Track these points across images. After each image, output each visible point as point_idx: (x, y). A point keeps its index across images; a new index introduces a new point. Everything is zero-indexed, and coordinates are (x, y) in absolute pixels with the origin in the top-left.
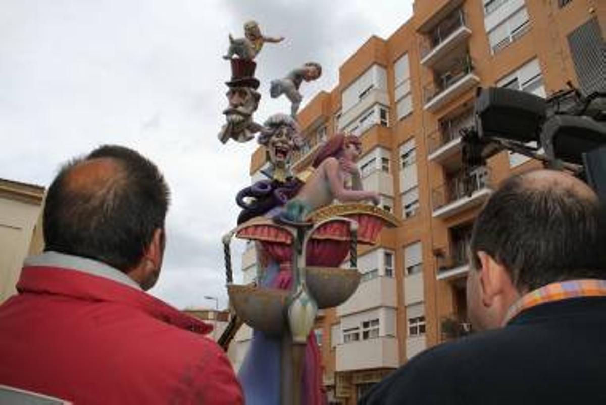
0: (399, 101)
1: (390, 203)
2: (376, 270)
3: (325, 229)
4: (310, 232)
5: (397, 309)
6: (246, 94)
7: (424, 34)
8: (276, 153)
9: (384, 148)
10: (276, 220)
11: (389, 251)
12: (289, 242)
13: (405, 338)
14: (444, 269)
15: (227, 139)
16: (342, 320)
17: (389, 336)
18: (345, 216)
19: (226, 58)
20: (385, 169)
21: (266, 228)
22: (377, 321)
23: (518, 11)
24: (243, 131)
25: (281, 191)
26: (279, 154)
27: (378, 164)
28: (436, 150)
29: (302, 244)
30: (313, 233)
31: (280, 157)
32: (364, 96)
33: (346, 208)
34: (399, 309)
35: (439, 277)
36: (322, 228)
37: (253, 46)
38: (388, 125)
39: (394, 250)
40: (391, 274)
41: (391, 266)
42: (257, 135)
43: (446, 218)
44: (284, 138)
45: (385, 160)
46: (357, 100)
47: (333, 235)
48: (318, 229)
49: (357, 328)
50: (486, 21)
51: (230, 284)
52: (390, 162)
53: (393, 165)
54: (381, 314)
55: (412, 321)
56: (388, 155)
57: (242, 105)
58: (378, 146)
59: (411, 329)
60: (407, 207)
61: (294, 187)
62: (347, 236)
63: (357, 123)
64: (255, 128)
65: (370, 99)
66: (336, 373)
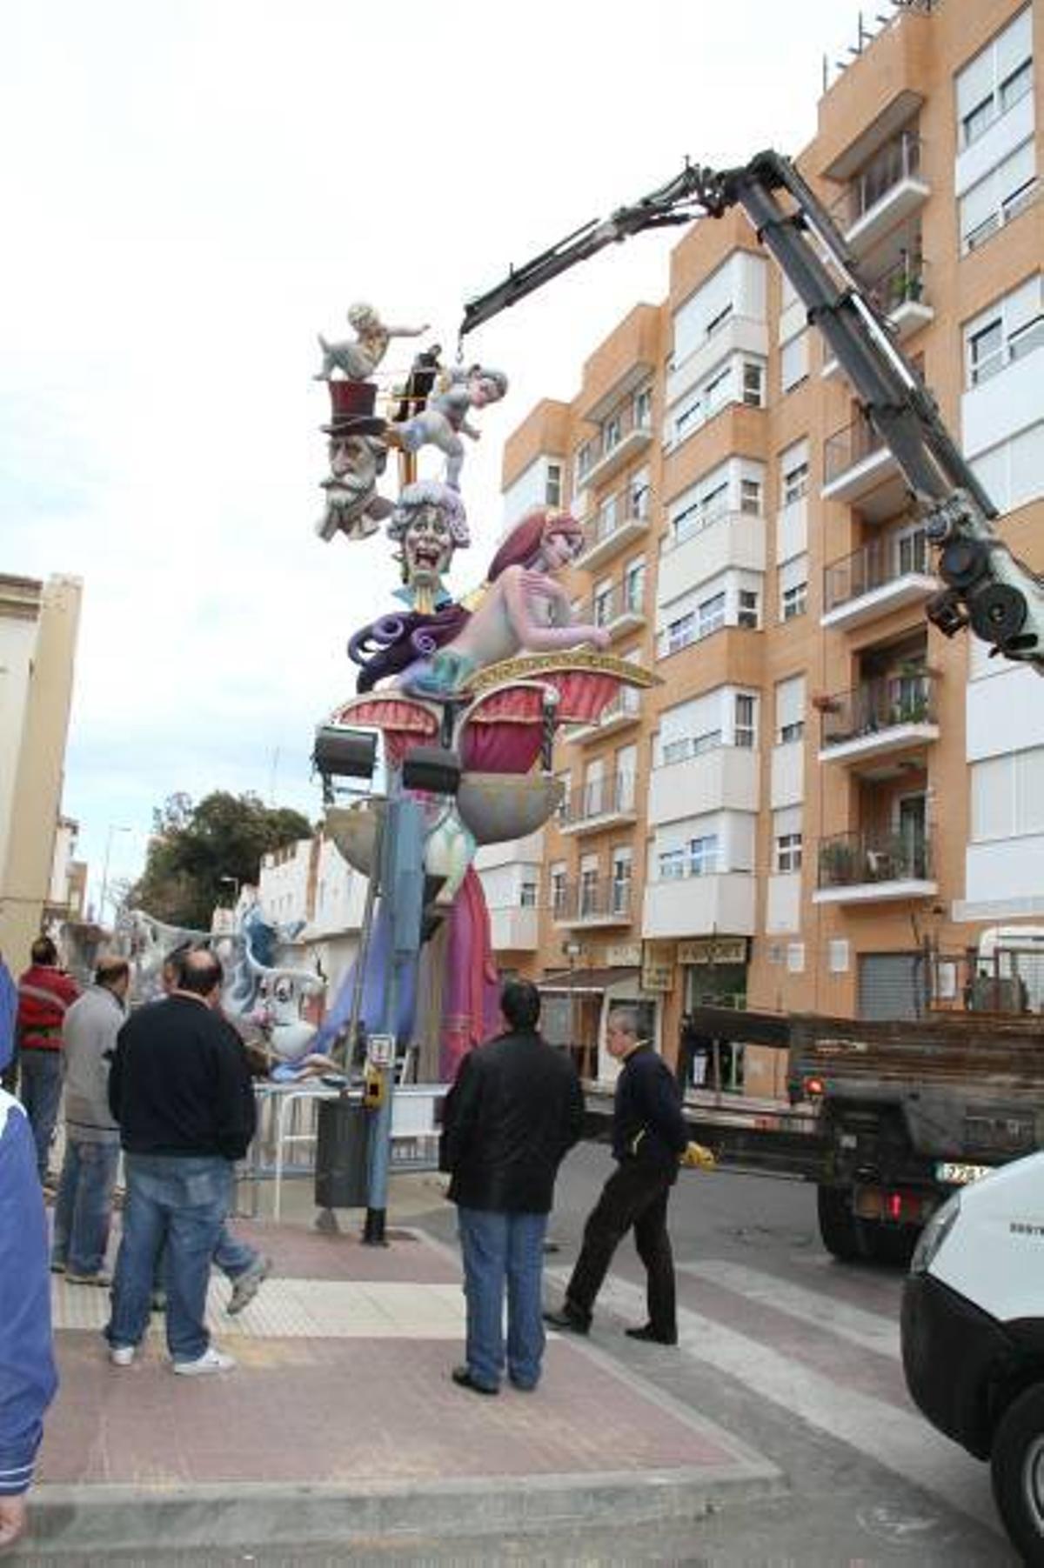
0: (788, 343)
1: (754, 586)
2: (717, 733)
3: (498, 703)
4: (465, 714)
5: (756, 814)
6: (357, 449)
7: (839, 181)
8: (417, 562)
9: (746, 458)
10: (407, 691)
11: (747, 693)
12: (430, 730)
13: (770, 873)
14: (834, 739)
15: (333, 534)
16: (658, 834)
17: (735, 871)
18: (533, 678)
19: (319, 378)
20: (749, 507)
21: (391, 707)
22: (714, 837)
23: (1021, 147)
24: (358, 518)
25: (425, 634)
26: (423, 562)
27: (733, 498)
28: (845, 471)
29: (450, 735)
30: (472, 714)
31: (424, 568)
32: (715, 328)
33: (537, 662)
34: (762, 816)
35: (824, 756)
36: (492, 703)
37: (367, 351)
38: (763, 403)
39: (757, 688)
40: (750, 744)
41: (750, 723)
42: (386, 523)
43: (851, 628)
44: (430, 532)
45: (750, 486)
46: (701, 336)
47: (512, 713)
48: (485, 703)
49: (680, 852)
50: (959, 163)
51: (329, 806)
52: (760, 491)
53: (766, 497)
54: (722, 826)
55: (784, 841)
56: (756, 474)
57: (351, 470)
58: (733, 455)
59: (783, 858)
60: (790, 594)
61: (450, 621)
62: (539, 714)
63: (698, 395)
64: (379, 510)
65: (724, 339)
66: (644, 941)
